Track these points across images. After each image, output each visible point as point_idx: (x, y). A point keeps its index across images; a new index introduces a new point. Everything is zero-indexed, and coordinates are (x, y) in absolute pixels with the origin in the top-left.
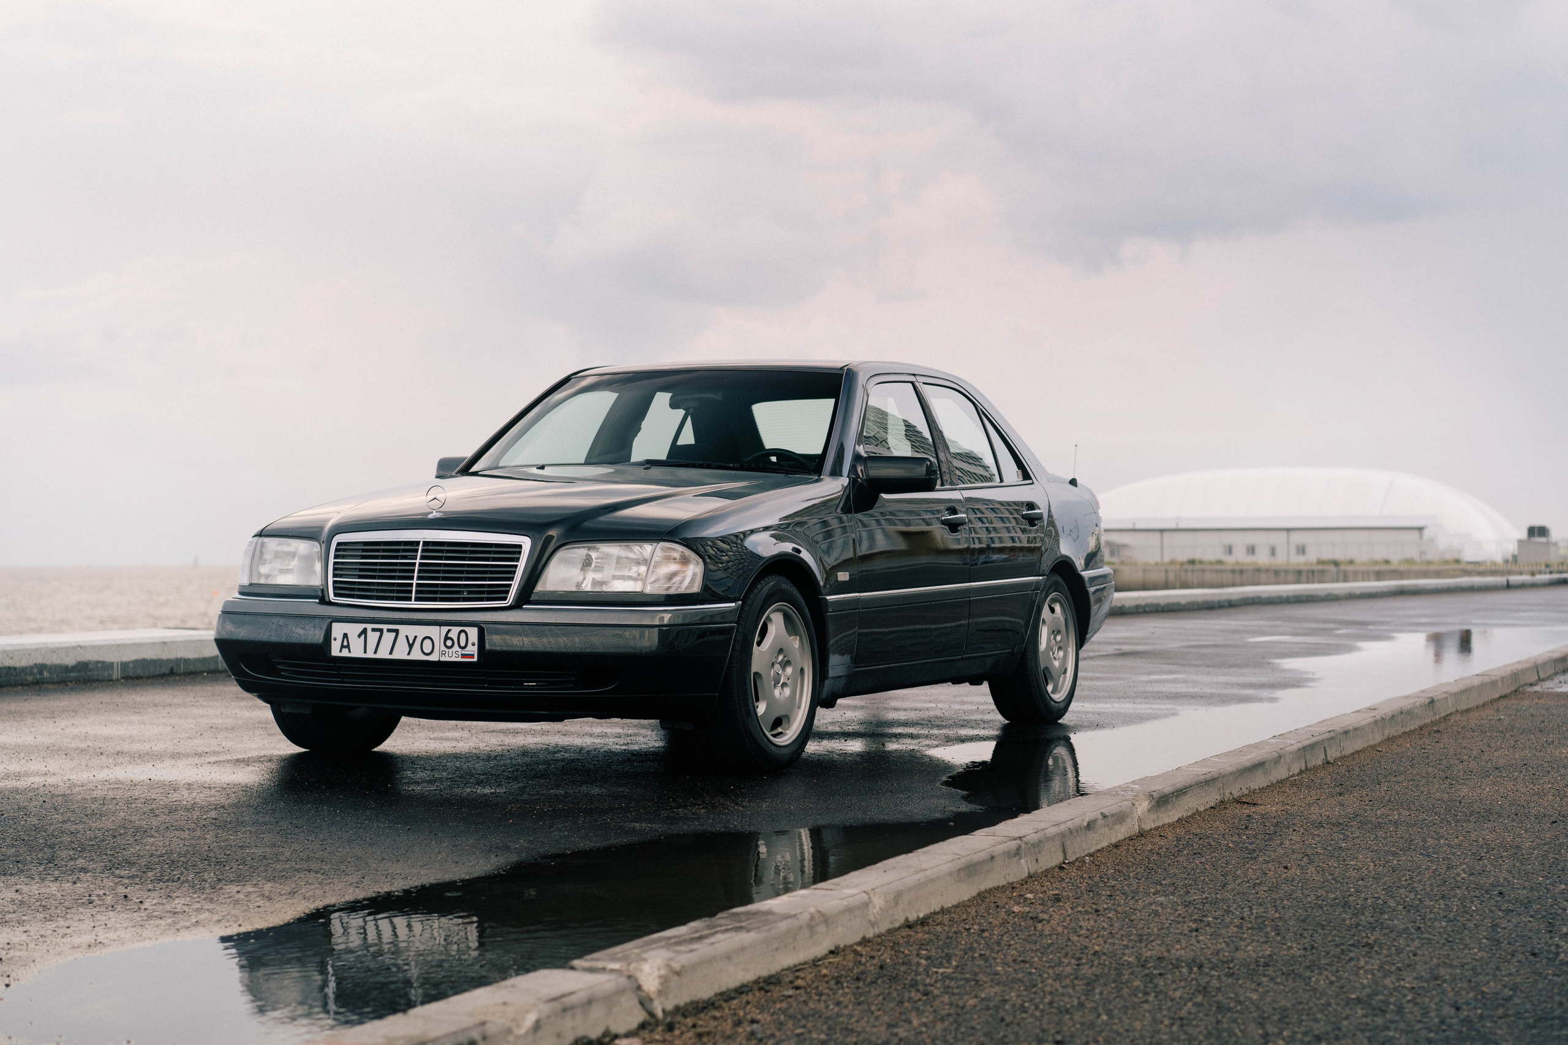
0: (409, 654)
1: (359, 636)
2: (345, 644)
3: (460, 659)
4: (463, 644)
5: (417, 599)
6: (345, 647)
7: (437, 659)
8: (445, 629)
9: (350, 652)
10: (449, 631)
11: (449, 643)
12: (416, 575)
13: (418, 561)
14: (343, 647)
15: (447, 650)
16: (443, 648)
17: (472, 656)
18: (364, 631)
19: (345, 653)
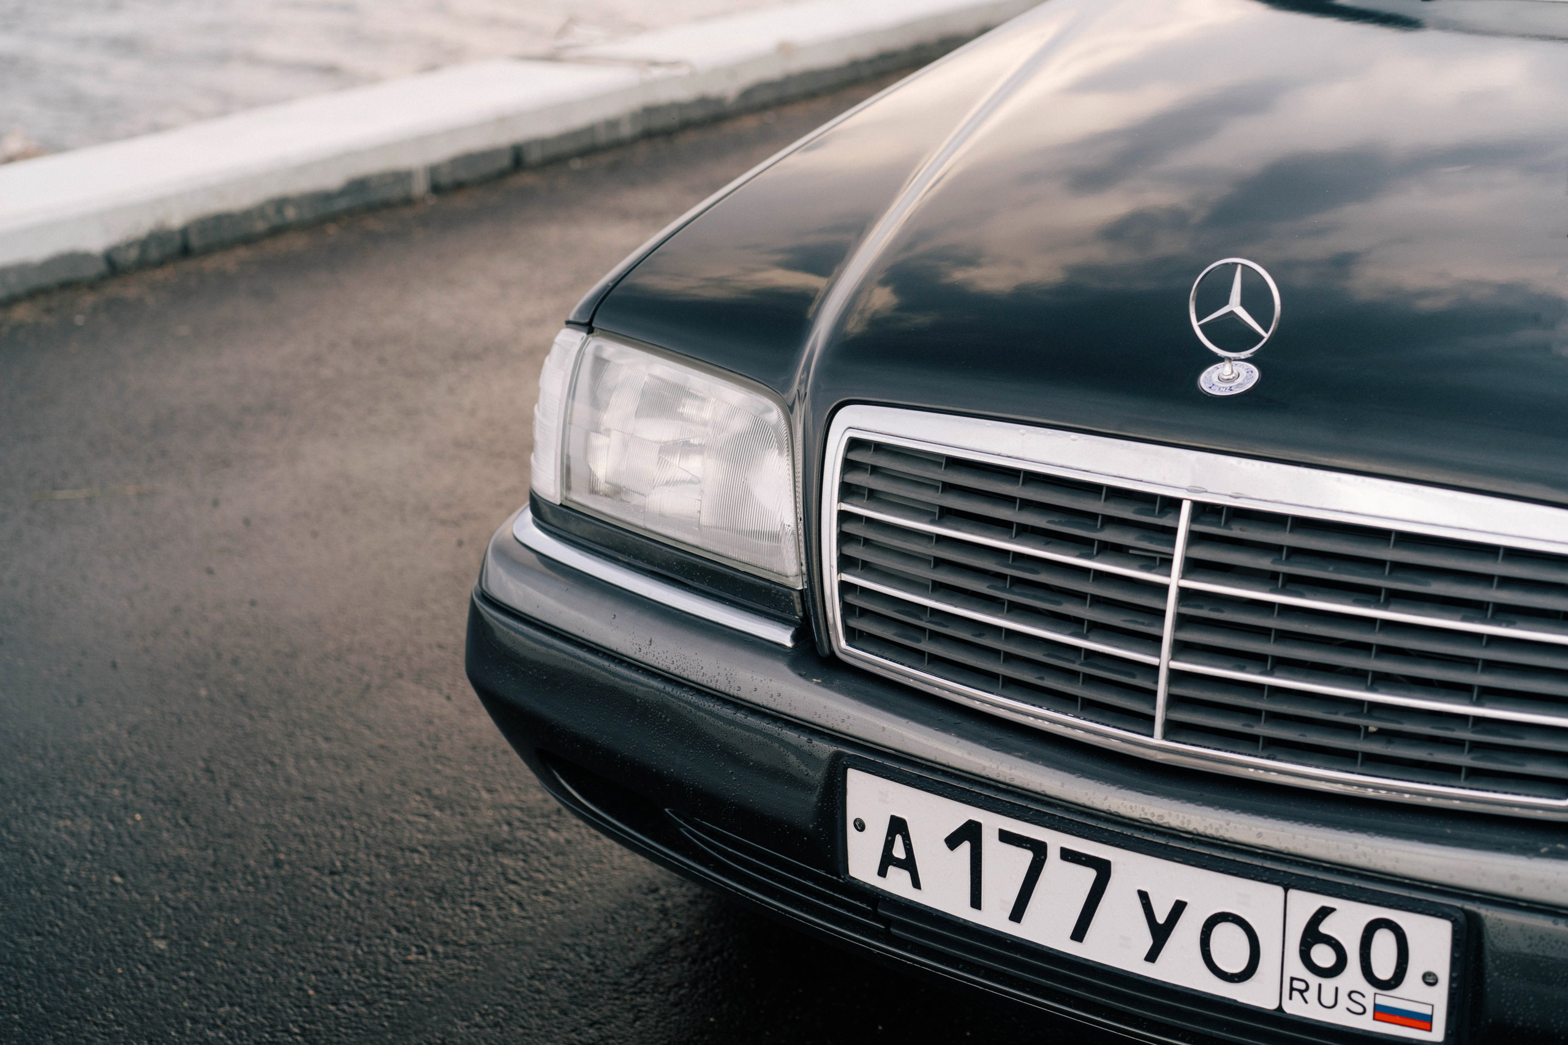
0: (1152, 956)
1: (953, 841)
2: (899, 852)
3: (1367, 1023)
4: (1384, 969)
5: (1173, 729)
6: (899, 864)
7: (1271, 1004)
8: (1304, 904)
9: (916, 884)
10: (1324, 913)
11: (1323, 956)
12: (1168, 633)
13: (1174, 580)
14: (887, 861)
15: (1314, 980)
16: (1295, 967)
17: (1424, 1021)
18: (970, 833)
19: (897, 883)
